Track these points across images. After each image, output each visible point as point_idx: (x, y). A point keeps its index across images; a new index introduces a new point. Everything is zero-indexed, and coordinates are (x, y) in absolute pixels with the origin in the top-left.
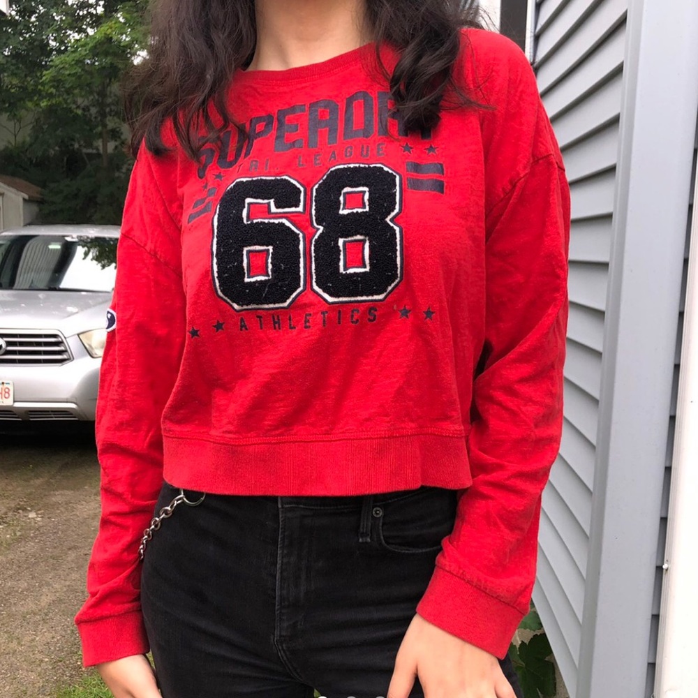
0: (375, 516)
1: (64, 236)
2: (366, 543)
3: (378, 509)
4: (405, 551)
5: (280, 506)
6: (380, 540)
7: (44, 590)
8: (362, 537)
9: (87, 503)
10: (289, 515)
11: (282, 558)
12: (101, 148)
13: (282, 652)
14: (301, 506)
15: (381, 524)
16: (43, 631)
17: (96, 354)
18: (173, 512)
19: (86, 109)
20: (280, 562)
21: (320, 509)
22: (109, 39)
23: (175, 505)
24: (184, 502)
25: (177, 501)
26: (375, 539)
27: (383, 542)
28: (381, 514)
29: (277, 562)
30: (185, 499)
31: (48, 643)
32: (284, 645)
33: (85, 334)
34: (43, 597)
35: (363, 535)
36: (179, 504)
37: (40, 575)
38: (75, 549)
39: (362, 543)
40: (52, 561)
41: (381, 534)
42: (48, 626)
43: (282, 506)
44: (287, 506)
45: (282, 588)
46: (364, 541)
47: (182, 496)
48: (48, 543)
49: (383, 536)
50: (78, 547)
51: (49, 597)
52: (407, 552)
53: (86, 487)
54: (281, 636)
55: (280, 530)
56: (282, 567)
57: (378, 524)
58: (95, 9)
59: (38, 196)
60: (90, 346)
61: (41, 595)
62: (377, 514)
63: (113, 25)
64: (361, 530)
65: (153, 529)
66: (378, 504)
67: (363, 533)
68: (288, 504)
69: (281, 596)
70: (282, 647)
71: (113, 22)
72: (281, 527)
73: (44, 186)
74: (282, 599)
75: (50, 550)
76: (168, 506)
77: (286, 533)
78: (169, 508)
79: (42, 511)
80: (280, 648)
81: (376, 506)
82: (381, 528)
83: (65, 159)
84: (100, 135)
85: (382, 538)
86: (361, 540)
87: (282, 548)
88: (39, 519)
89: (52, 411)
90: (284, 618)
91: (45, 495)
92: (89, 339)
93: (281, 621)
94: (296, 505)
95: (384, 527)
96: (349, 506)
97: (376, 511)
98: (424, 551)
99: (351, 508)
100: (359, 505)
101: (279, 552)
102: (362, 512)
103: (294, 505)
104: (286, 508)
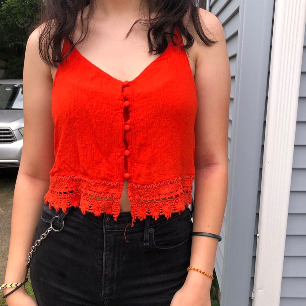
0: (150, 232)
1: (14, 85)
3: (152, 229)
4: (164, 248)
5: (104, 231)
6: (154, 244)
7: (3, 243)
8: (145, 243)
10: (109, 235)
11: (106, 256)
13: (105, 300)
14: (115, 230)
15: (153, 236)
16: (2, 261)
18: (47, 236)
20: (105, 258)
23: (48, 232)
24: (52, 230)
25: (49, 230)
26: (151, 244)
27: (155, 245)
28: (153, 231)
29: (103, 258)
30: (53, 229)
31: (4, 267)
32: (107, 298)
33: (21, 129)
34: (3, 246)
36: (50, 231)
37: (2, 236)
40: (7, 230)
42: (4, 259)
43: (105, 231)
44: (108, 231)
45: (105, 271)
46: (146, 245)
47: (52, 227)
48: (6, 222)
49: (155, 242)
51: (5, 246)
52: (165, 249)
54: (105, 294)
55: (105, 243)
56: (105, 260)
59: (4, 66)
61: (2, 246)
62: (152, 231)
64: (145, 239)
65: (36, 246)
66: (152, 226)
68: (108, 230)
69: (105, 274)
70: (106, 299)
72: (105, 241)
73: (7, 62)
75: (7, 225)
76: (44, 233)
77: (108, 244)
78: (45, 234)
79: (4, 208)
80: (105, 299)
82: (153, 238)
83: (16, 49)
85: (154, 243)
86: (144, 245)
87: (106, 251)
88: (2, 211)
89: (8, 164)
90: (107, 285)
91: (6, 201)
93: (105, 287)
94: (112, 230)
95: (155, 237)
96: (138, 229)
97: (151, 230)
98: (173, 247)
99: (139, 229)
100: (142, 228)
101: (104, 253)
102: (145, 231)
103: (111, 230)
104: (107, 232)
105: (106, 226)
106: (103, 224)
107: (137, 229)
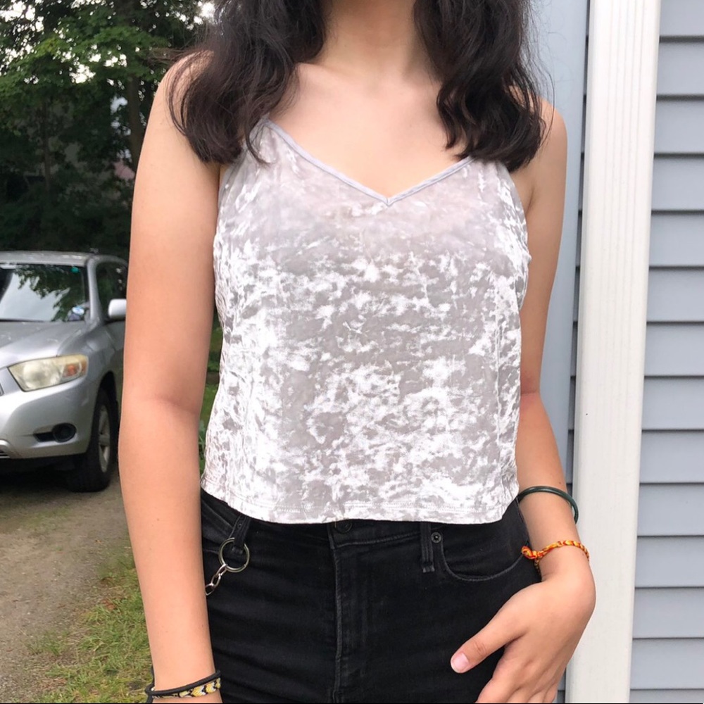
0: (434, 541)
2: (431, 572)
3: (436, 533)
5: (333, 547)
6: (445, 567)
8: (425, 567)
9: (20, 546)
10: (345, 555)
11: (342, 602)
12: (43, 172)
14: (356, 543)
15: (442, 550)
17: (28, 388)
19: (23, 130)
21: (377, 543)
22: (49, 57)
23: (220, 578)
24: (227, 571)
26: (439, 567)
27: (449, 570)
28: (440, 539)
33: (15, 367)
35: (427, 564)
36: (222, 574)
38: (3, 595)
39: (427, 573)
41: (445, 561)
43: (335, 546)
44: (340, 546)
45: (344, 636)
46: (429, 571)
49: (447, 562)
50: (7, 594)
53: (19, 530)
54: (341, 687)
55: (337, 573)
57: (440, 550)
58: (34, 25)
60: (21, 378)
62: (437, 539)
63: (54, 43)
64: (424, 558)
66: (436, 528)
67: (425, 563)
68: (340, 543)
69: (343, 644)
71: (53, 39)
74: (344, 646)
77: (344, 576)
81: (435, 531)
82: (443, 554)
84: (43, 159)
85: (446, 564)
86: (424, 571)
90: (346, 666)
92: (21, 370)
93: (342, 670)
94: (350, 544)
95: (447, 551)
96: (406, 535)
97: (434, 537)
98: (492, 577)
99: (408, 537)
100: (416, 533)
101: (338, 597)
102: (422, 540)
103: (347, 544)
104: (340, 548)
105: (335, 536)
106: (329, 532)
107: (404, 538)
